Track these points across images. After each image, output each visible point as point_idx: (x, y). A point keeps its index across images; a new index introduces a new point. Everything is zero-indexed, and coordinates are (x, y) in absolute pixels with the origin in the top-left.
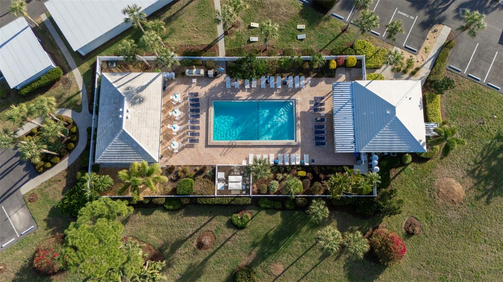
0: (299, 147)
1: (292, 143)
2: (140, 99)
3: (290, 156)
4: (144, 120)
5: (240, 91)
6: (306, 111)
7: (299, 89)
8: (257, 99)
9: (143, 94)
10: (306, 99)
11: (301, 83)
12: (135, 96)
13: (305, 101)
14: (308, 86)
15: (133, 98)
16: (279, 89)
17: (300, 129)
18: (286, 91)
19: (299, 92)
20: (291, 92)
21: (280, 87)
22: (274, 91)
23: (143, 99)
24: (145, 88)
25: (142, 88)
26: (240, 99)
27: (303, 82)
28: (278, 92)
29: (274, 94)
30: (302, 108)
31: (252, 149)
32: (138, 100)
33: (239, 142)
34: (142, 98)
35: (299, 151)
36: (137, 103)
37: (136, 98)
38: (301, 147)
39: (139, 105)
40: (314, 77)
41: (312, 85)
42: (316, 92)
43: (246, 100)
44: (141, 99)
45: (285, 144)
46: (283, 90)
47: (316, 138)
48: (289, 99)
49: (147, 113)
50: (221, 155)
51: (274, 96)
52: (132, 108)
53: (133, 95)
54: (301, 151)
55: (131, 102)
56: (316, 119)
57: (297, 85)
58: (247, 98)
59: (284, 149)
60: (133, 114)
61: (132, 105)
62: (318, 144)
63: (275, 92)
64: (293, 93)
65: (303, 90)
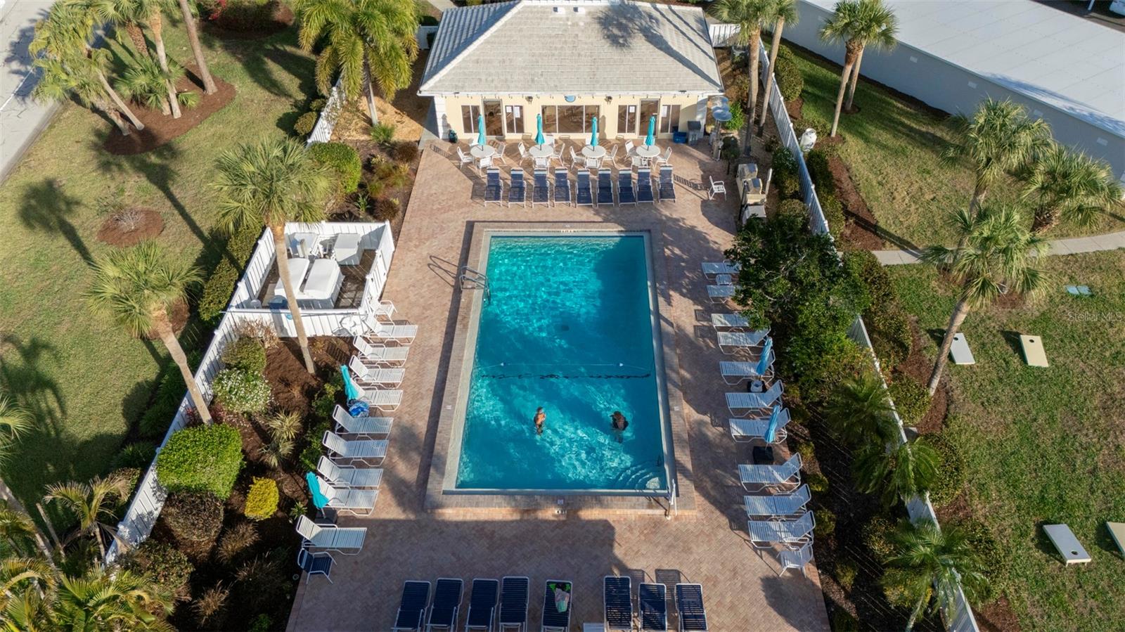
0: (415, 511)
1: (443, 474)
2: (622, 37)
3: (374, 462)
4: (556, 48)
5: (695, 304)
6: (618, 552)
7: (740, 521)
8: (666, 349)
9: (639, 43)
10: (687, 550)
11: (774, 525)
12: (631, 25)
13: (671, 546)
14: (761, 566)
15: (624, 21)
16: (728, 433)
17: (516, 517)
18: (718, 463)
19: (724, 521)
20: (718, 483)
21: (736, 431)
22: (714, 415)
23: (622, 45)
24: (661, 49)
25: (658, 42)
26: (661, 299)
27: (785, 537)
28: (713, 432)
29: (696, 416)
30: (630, 529)
31: (437, 340)
32: (616, 31)
33: (474, 299)
34: (626, 41)
35: (394, 512)
36: (609, 30)
37: (621, 27)
38: (417, 522)
39: (600, 36)
40: (829, 602)
41: (772, 586)
42: (732, 607)
43: (659, 316)
44: (621, 41)
45: (437, 448)
46: (727, 449)
47: (448, 591)
48: (677, 467)
49: (579, 55)
50: (431, 257)
51: (685, 414)
52: (589, 20)
53: (631, 20)
54: (391, 521)
55: (607, 17)
56: (562, 586)
57: (757, 505)
58: (666, 321)
59: (417, 449)
60: (569, 23)
61: (600, 18)
62: (413, 597)
63: (707, 418)
64: (712, 493)
65: (738, 539)
